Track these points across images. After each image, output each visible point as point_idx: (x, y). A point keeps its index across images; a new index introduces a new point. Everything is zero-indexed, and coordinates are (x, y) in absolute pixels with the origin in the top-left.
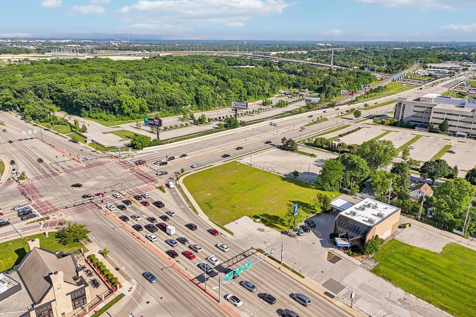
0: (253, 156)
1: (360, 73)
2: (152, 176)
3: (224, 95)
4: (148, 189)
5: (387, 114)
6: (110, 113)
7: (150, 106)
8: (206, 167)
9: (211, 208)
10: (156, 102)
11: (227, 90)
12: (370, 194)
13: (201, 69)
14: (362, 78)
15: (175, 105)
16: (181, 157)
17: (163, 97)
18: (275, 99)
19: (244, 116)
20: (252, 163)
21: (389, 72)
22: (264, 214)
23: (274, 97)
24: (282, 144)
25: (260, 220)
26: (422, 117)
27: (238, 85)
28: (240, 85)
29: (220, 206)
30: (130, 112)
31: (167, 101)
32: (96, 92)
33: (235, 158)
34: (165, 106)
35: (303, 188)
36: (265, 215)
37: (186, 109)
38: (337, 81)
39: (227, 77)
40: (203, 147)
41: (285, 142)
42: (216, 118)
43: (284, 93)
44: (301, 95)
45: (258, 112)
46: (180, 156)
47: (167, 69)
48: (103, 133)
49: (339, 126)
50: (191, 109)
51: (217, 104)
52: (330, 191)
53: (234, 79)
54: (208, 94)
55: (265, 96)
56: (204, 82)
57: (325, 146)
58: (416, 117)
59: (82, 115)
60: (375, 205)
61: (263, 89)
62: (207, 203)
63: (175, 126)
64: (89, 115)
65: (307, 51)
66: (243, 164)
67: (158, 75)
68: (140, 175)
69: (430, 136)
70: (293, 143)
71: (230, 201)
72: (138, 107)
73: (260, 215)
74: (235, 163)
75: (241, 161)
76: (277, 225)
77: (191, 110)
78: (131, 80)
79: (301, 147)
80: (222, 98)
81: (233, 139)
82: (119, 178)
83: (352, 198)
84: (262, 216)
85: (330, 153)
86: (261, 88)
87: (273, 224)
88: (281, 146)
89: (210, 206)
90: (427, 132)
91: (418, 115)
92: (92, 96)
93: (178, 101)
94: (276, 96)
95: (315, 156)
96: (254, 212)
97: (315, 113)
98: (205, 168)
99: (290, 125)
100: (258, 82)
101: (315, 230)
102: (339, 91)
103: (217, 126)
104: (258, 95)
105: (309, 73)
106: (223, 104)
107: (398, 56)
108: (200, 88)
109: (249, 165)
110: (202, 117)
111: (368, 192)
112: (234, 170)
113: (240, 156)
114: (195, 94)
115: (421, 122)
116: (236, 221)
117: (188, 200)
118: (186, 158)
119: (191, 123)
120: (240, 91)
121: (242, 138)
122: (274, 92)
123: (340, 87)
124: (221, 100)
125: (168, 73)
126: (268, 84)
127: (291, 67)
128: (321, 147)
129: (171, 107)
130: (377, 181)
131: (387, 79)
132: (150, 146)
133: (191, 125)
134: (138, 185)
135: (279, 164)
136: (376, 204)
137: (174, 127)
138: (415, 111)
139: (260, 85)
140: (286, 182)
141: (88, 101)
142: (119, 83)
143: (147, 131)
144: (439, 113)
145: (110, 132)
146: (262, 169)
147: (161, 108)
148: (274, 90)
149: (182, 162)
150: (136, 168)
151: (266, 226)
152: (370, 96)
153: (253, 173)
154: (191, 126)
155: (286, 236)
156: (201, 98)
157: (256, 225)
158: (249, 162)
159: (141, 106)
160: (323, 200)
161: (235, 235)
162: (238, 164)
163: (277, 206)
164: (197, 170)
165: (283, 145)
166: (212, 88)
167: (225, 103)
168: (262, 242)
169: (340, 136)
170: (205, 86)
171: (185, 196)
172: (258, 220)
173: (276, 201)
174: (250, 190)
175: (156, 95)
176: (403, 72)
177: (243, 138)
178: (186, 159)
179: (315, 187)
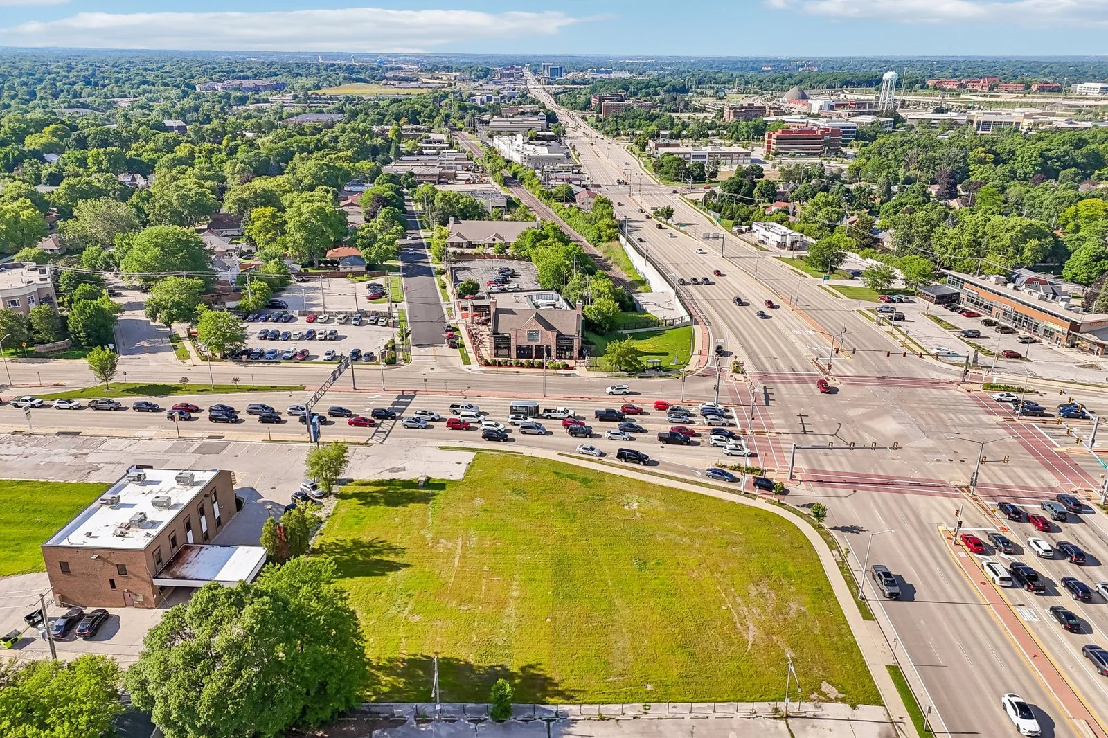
36: (424, 499)
73: (434, 495)
84: (428, 494)
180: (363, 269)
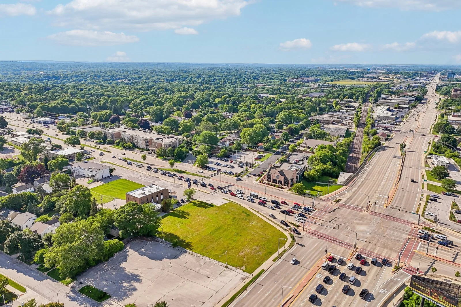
36: (206, 207)
96: (212, 209)
180: (264, 150)
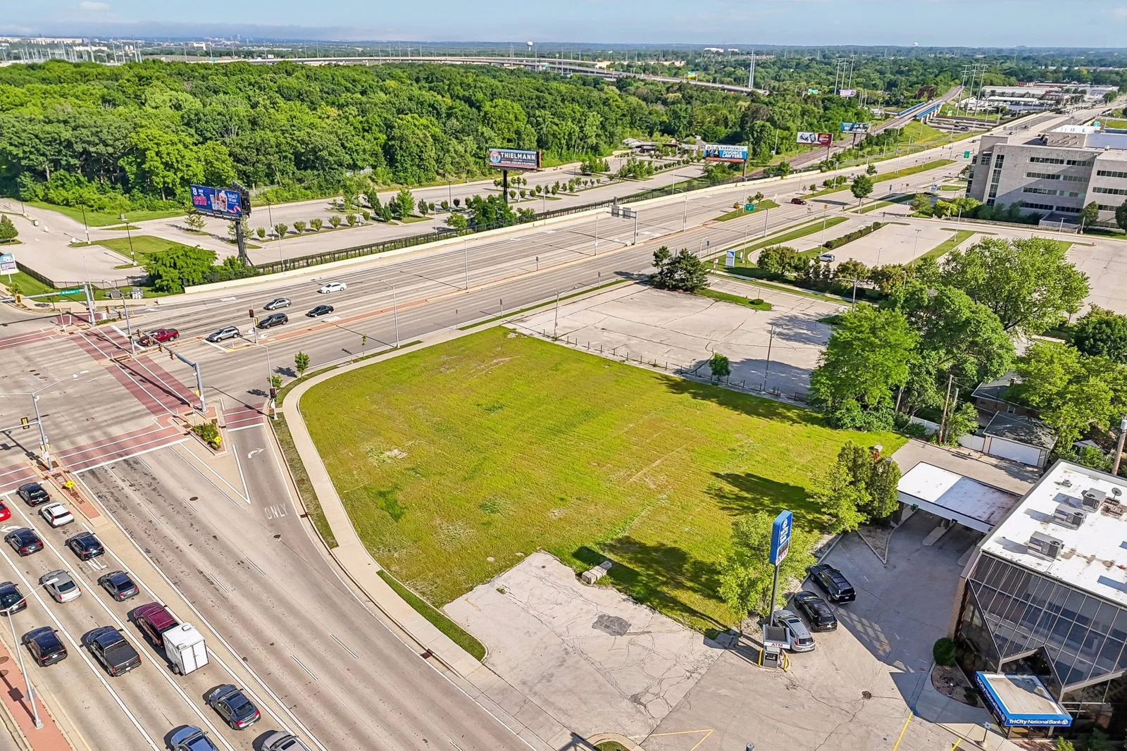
0: (564, 310)
1: (830, 100)
2: (187, 385)
3: (469, 140)
4: (154, 436)
5: (937, 192)
6: (113, 188)
7: (241, 166)
8: (396, 348)
9: (396, 517)
10: (261, 157)
11: (480, 128)
12: (1021, 440)
13: (409, 82)
14: (836, 112)
15: (322, 164)
16: (310, 315)
17: (284, 141)
18: (615, 160)
19: (528, 200)
20: (559, 333)
21: (897, 103)
22: (619, 541)
23: (613, 157)
24: (656, 270)
25: (605, 573)
26: (1055, 192)
27: (511, 117)
28: (516, 119)
29: (433, 507)
30: (174, 184)
31: (297, 155)
32: (65, 122)
33: (500, 317)
34: (291, 168)
35: (755, 420)
36: (625, 545)
37: (355, 179)
38: (781, 112)
39: (480, 96)
40: (390, 282)
41: (666, 261)
42: (446, 203)
43: (637, 147)
44: (686, 151)
45: (571, 189)
46: (307, 312)
47: (308, 77)
48: (73, 245)
49: (815, 219)
50: (373, 180)
51: (449, 167)
52: (859, 429)
53: (500, 102)
54: (421, 136)
55: (587, 153)
56: (413, 105)
57: (792, 275)
58: (1035, 191)
59: (23, 194)
60: (1112, 495)
61: (582, 131)
62: (382, 494)
63: (312, 223)
64: (46, 194)
65: (683, 62)
66: (530, 337)
67: (279, 87)
68: (145, 380)
69: (1093, 245)
70: (693, 266)
71: (477, 480)
72: (199, 170)
73: (603, 546)
74: (500, 333)
75: (522, 328)
76: (684, 597)
77: (372, 184)
78: (190, 98)
79: (717, 280)
80: (466, 151)
81: (494, 258)
82: (56, 394)
83: (949, 455)
84: (612, 548)
85: (811, 296)
86: (577, 129)
87: (665, 589)
88: (652, 277)
89: (391, 505)
90: (1078, 233)
91: (1041, 187)
92: (48, 134)
93: (330, 154)
94: (616, 153)
95: (769, 307)
96: (576, 530)
97: (735, 189)
98: (391, 350)
99: (671, 218)
100: (568, 111)
101: (854, 617)
102: (787, 139)
103: (446, 226)
104: (568, 149)
105: (698, 102)
106: (468, 168)
107: (909, 71)
108: (400, 121)
109: (549, 340)
110: (399, 198)
111: (1011, 431)
112: (495, 357)
113: (518, 309)
114: (385, 137)
115: (1051, 208)
116: (499, 581)
117: (303, 482)
118: (328, 318)
119: (366, 216)
120: (518, 132)
121: (525, 256)
122: (612, 143)
123: (788, 129)
124: (462, 156)
125: (310, 86)
126: (594, 118)
127: (651, 90)
128: (781, 278)
129: (309, 171)
130: (1055, 390)
131: (897, 117)
132: (211, 282)
133: (365, 222)
134: (119, 421)
135: (654, 335)
136: (1117, 492)
137: (308, 226)
138: (1034, 175)
139: (573, 119)
140: (686, 396)
141: (38, 150)
142: (154, 105)
143: (223, 239)
144: (1115, 174)
145: (93, 243)
146: (597, 353)
147: (278, 174)
148: (612, 135)
149: (310, 333)
150: (135, 356)
151: (630, 605)
152: (870, 153)
153: (566, 366)
154: (367, 225)
155: (731, 657)
156: (401, 148)
157: (586, 601)
158: (550, 329)
159: (212, 166)
160: (865, 473)
161: (494, 658)
162: (512, 335)
163: (669, 497)
164: (362, 359)
165: (660, 273)
166: (436, 123)
167: (474, 168)
168: (623, 696)
169: (828, 245)
170: (416, 115)
171: (295, 464)
172: (597, 572)
173: (662, 478)
174: (556, 431)
175: (259, 135)
176: (935, 102)
177: (528, 256)
178: (330, 320)
179: (799, 415)
